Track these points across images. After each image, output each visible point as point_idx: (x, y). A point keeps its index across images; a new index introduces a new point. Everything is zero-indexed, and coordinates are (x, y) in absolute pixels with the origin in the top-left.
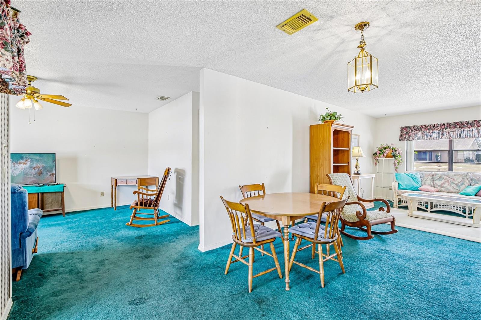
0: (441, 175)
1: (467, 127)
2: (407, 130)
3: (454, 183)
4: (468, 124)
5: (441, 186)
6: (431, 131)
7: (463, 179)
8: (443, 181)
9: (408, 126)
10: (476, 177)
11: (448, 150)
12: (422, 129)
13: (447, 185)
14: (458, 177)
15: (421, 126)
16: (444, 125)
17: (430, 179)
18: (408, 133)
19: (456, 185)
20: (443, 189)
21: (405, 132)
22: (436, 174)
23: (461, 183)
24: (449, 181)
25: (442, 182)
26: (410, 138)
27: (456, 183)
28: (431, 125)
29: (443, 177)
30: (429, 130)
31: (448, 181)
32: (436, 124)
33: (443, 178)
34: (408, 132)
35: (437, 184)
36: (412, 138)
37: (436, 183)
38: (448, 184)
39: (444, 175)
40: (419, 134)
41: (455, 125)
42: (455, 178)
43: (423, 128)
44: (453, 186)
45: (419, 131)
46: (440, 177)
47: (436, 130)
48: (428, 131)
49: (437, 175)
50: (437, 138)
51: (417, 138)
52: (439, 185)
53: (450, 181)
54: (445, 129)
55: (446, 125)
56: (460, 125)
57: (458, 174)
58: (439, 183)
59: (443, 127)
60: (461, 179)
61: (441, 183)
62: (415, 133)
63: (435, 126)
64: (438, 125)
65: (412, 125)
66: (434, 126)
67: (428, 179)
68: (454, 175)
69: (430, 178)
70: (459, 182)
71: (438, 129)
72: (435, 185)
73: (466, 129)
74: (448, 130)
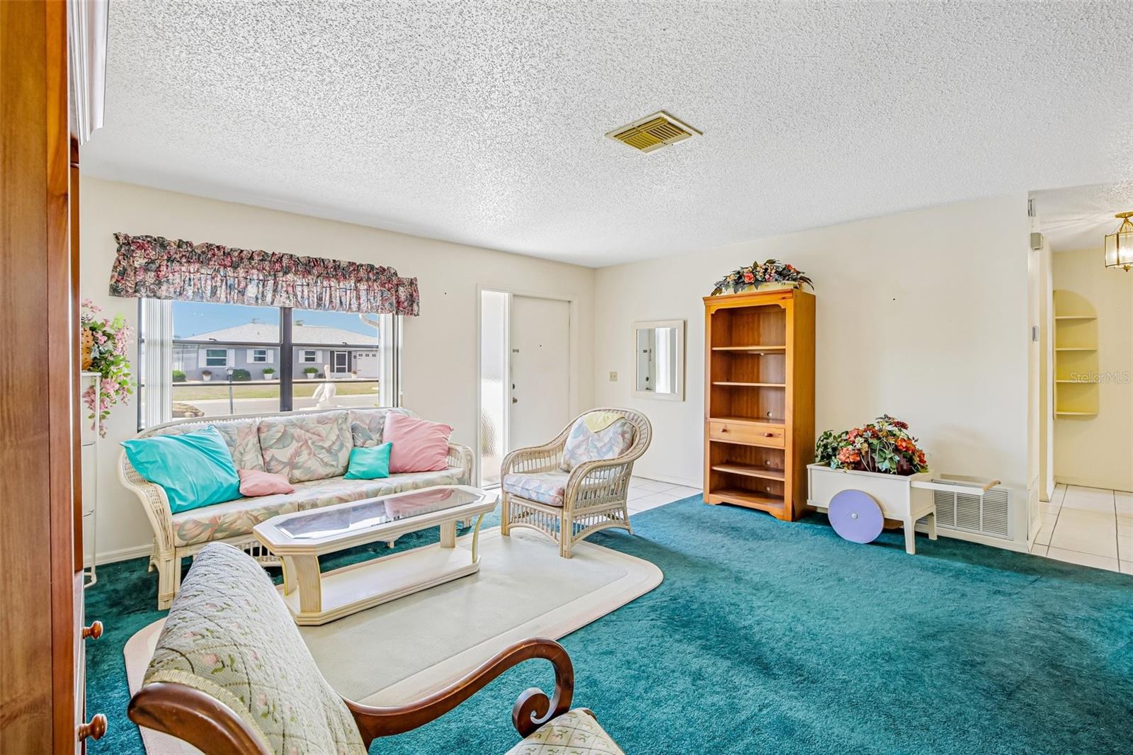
0: (285, 426)
1: (335, 277)
2: (152, 254)
3: (323, 448)
4: (338, 271)
5: (292, 465)
6: (241, 272)
7: (341, 429)
8: (295, 445)
9: (155, 236)
10: (363, 421)
11: (278, 342)
12: (210, 260)
13: (307, 457)
14: (329, 425)
15: (209, 247)
16: (280, 259)
17: (253, 444)
18: (154, 267)
19: (329, 451)
20: (297, 474)
21: (139, 261)
22: (270, 426)
23: (338, 443)
24: (310, 442)
25: (293, 450)
26: (164, 287)
27: (327, 445)
28: (242, 251)
29: (292, 431)
30: (235, 267)
31: (306, 442)
32: (256, 248)
33: (293, 437)
34: (153, 262)
35: (277, 460)
36: (172, 290)
37: (273, 458)
38: (309, 454)
39: (294, 425)
40: (203, 276)
41: (310, 266)
42: (322, 429)
43: (214, 255)
44: (321, 456)
45: (197, 266)
46: (285, 433)
47: (255, 271)
48: (230, 272)
49: (274, 429)
50: (257, 299)
51: (190, 293)
52: (286, 461)
53: (313, 443)
54: (281, 274)
55: (285, 262)
56: (321, 269)
57: (326, 418)
58: (283, 454)
59: (277, 266)
60: (337, 432)
61: (288, 455)
62: (184, 269)
63: (256, 258)
64: (264, 256)
65: (172, 237)
66: (251, 258)
67: (250, 446)
68: (319, 422)
69: (253, 440)
70: (334, 443)
71: (264, 269)
72: (273, 463)
73: (332, 284)
74: (290, 277)
